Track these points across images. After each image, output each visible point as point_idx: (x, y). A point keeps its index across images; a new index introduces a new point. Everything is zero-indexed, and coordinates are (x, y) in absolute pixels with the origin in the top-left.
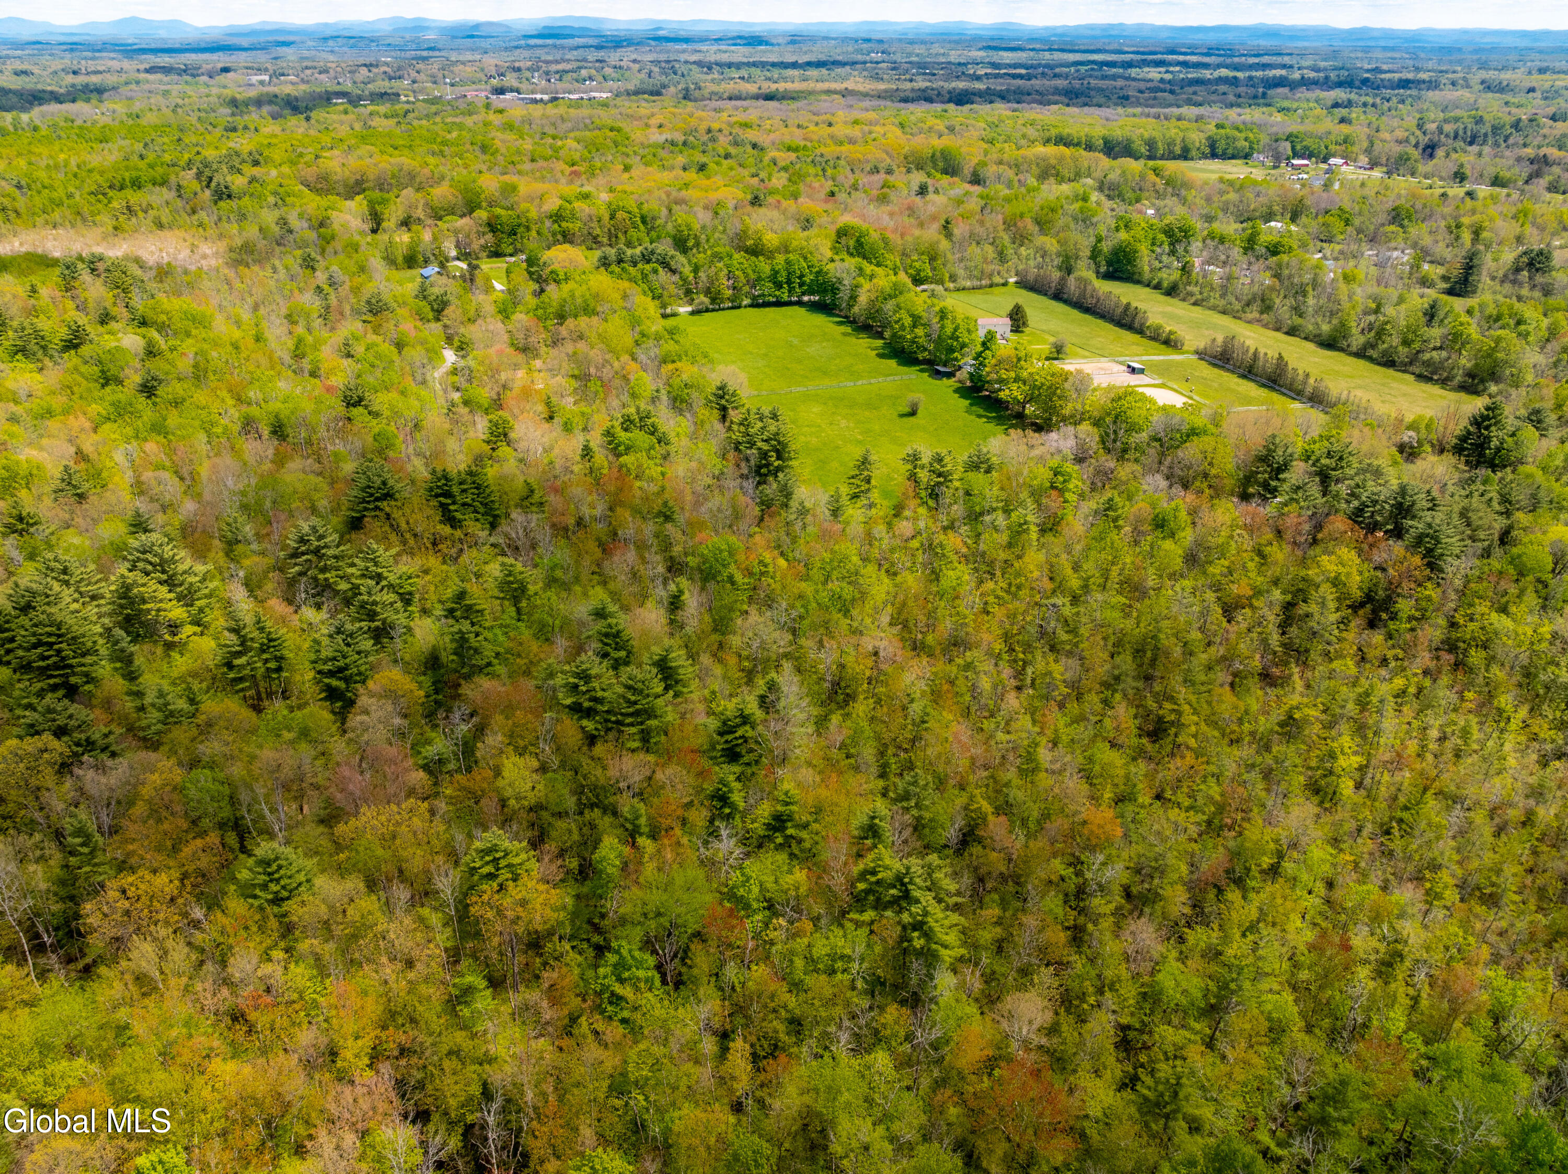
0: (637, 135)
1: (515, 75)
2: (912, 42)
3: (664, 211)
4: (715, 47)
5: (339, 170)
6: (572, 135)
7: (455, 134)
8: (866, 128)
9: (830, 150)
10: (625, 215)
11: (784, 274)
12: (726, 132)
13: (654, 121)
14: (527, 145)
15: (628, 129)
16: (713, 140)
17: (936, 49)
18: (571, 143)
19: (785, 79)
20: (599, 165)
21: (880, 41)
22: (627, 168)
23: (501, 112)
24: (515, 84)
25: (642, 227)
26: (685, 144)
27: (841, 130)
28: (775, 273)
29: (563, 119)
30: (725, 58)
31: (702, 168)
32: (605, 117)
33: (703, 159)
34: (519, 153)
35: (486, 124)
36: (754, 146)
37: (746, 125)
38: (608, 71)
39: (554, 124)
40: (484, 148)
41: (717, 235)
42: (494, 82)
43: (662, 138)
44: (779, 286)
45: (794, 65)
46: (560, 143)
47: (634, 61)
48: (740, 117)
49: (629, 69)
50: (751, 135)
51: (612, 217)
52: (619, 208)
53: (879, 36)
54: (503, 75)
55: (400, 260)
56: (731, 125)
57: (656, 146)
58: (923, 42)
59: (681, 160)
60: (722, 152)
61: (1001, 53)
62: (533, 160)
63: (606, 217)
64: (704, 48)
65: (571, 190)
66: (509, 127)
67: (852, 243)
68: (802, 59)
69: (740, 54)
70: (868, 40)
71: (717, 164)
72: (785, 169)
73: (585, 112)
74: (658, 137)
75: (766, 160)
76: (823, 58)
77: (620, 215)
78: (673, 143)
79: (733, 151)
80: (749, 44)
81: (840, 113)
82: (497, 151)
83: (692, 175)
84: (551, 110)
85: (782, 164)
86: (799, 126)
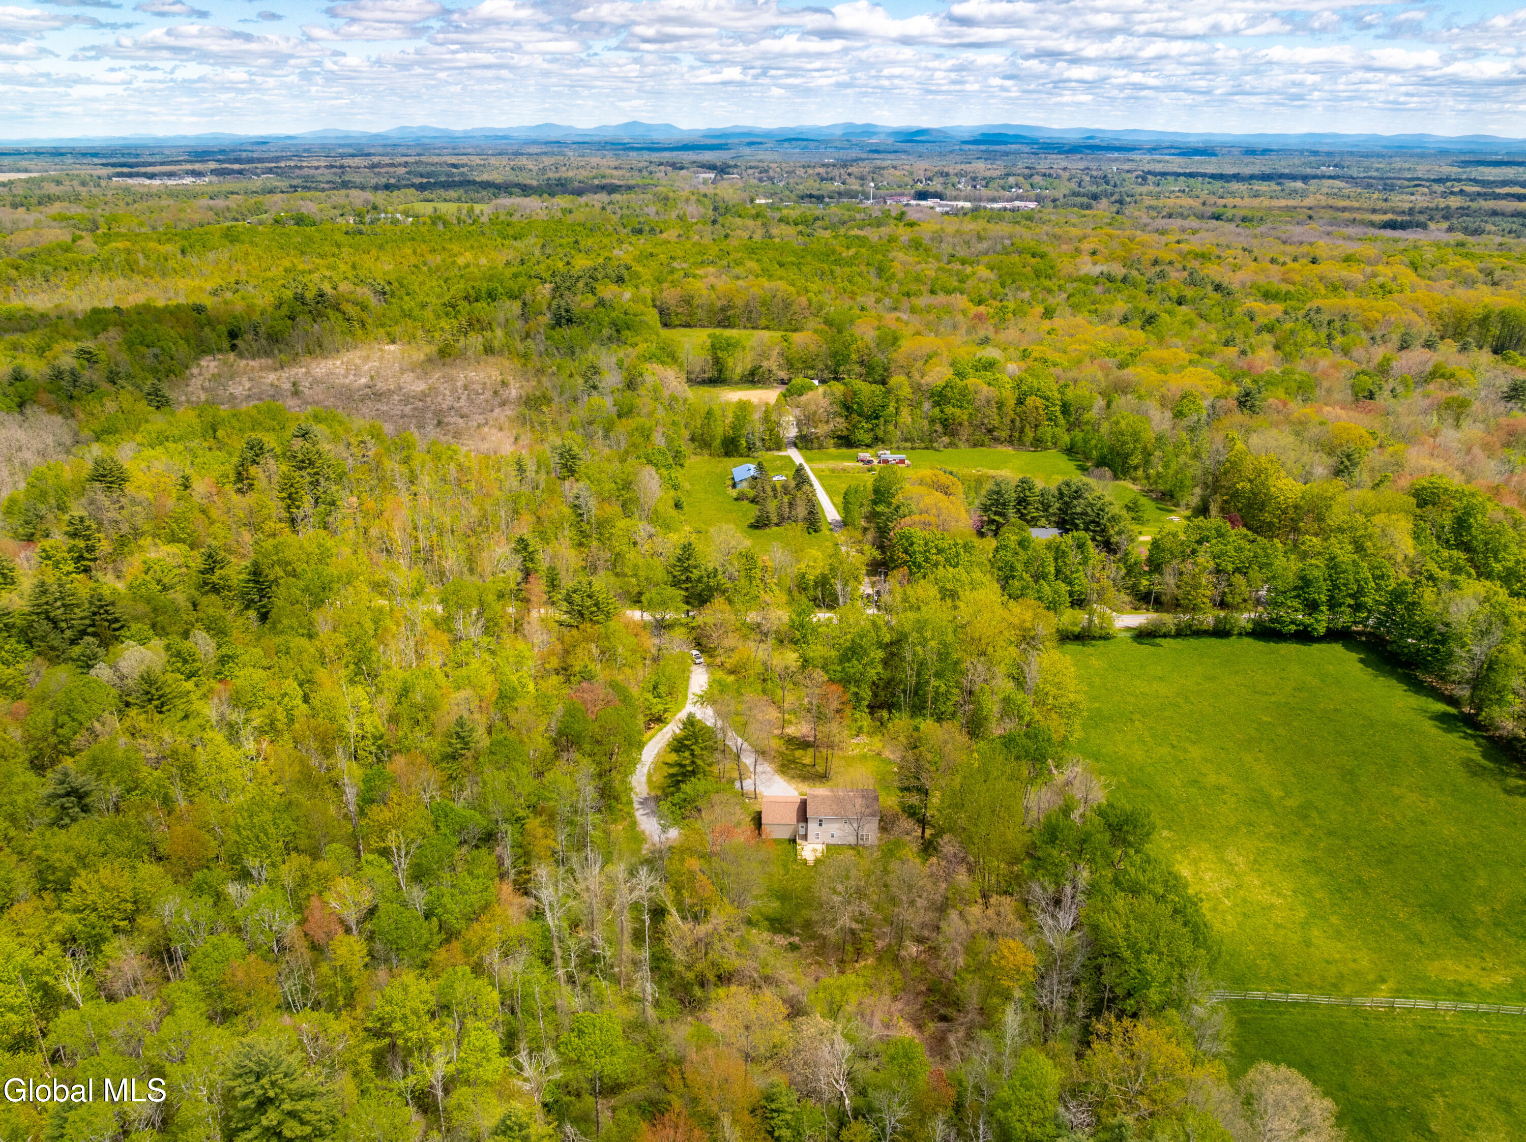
0: (1065, 266)
1: (941, 180)
2: (1367, 156)
3: (1100, 402)
4: (1148, 157)
5: (705, 292)
6: (986, 259)
7: (852, 252)
8: (1369, 269)
9: (1330, 303)
10: (1039, 402)
11: (1325, 586)
12: (1178, 266)
13: (1086, 246)
14: (930, 270)
15: (1053, 255)
16: (1162, 275)
17: (1398, 163)
18: (982, 271)
19: (1233, 194)
20: (1011, 305)
21: (1329, 154)
22: (1048, 314)
23: (911, 225)
24: (939, 188)
25: (1062, 421)
26: (1124, 280)
27: (1336, 271)
28: (1305, 583)
29: (980, 238)
30: (1159, 168)
31: (1150, 320)
32: (1026, 235)
33: (1152, 307)
34: (917, 280)
35: (892, 240)
36: (1218, 288)
37: (1203, 257)
38: (1037, 179)
39: (967, 243)
40: (880, 271)
41: (1182, 459)
42: (920, 186)
43: (1097, 270)
44: (1312, 607)
45: (1237, 177)
46: (969, 270)
47: (1065, 169)
48: (1193, 244)
49: (1058, 177)
50: (1213, 271)
51: (1020, 402)
52: (1033, 391)
53: (1326, 149)
54: (930, 179)
55: (717, 442)
56: (1184, 255)
57: (1086, 280)
58: (1379, 155)
59: (1120, 306)
60: (1174, 293)
61: (1481, 169)
62: (932, 292)
63: (1012, 402)
64: (1138, 157)
65: (968, 353)
66: (916, 245)
67: (1447, 520)
68: (1247, 171)
69: (1176, 164)
70: (1315, 153)
71: (1170, 313)
72: (1270, 329)
73: (1003, 229)
74: (1089, 268)
75: (1239, 311)
76: (1268, 171)
77: (1031, 401)
78: (1110, 279)
79: (1189, 293)
80: (1183, 154)
81: (1321, 243)
82: (894, 275)
83: (1136, 335)
84: (969, 226)
85: (1261, 320)
86: (1273, 261)
